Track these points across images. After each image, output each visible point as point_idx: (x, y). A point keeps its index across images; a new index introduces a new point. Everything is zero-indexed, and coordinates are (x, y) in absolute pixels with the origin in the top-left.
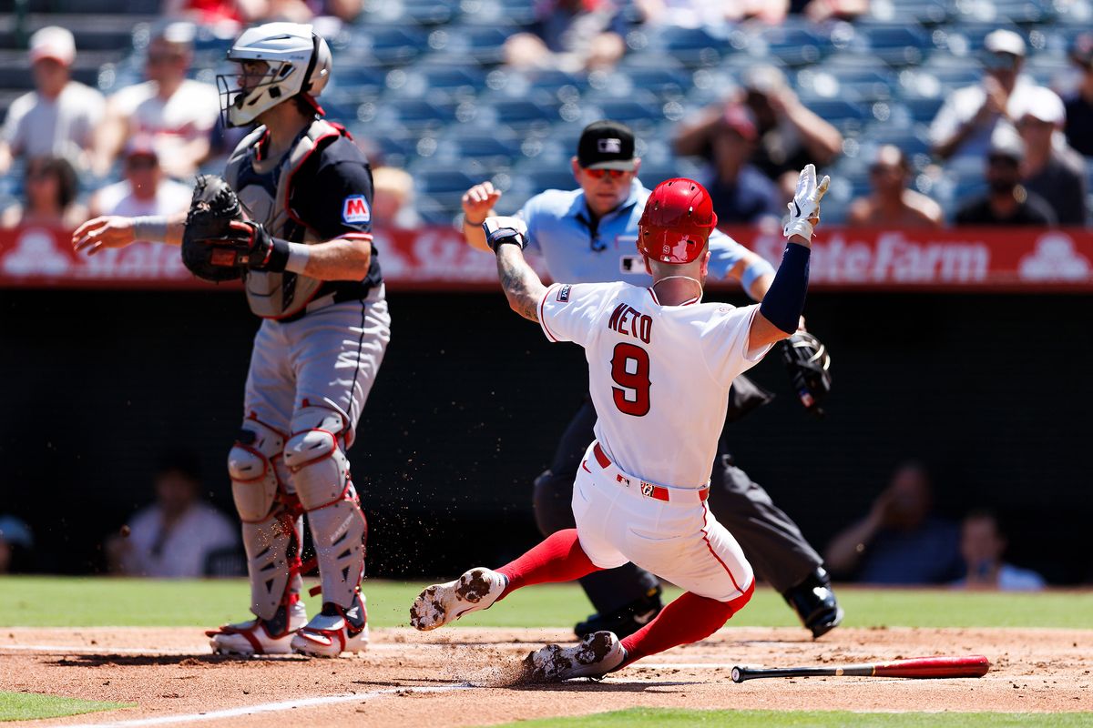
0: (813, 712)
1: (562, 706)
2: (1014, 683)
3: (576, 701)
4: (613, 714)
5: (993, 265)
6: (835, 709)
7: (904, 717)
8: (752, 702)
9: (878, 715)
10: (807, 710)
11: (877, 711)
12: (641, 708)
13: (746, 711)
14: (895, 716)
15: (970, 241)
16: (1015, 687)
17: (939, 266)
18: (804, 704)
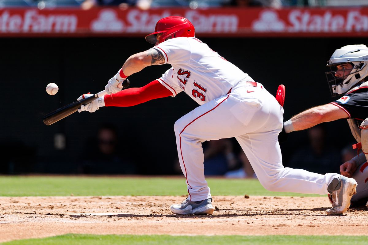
0: (152, 235)
1: (34, 233)
2: (248, 221)
3: (41, 231)
4: (58, 237)
5: (240, 25)
6: (162, 234)
7: (195, 238)
8: (123, 231)
9: (183, 237)
10: (149, 234)
11: (183, 235)
12: (71, 234)
13: (120, 235)
14: (191, 237)
15: (229, 13)
16: (248, 223)
17: (214, 25)
18: (148, 232)
